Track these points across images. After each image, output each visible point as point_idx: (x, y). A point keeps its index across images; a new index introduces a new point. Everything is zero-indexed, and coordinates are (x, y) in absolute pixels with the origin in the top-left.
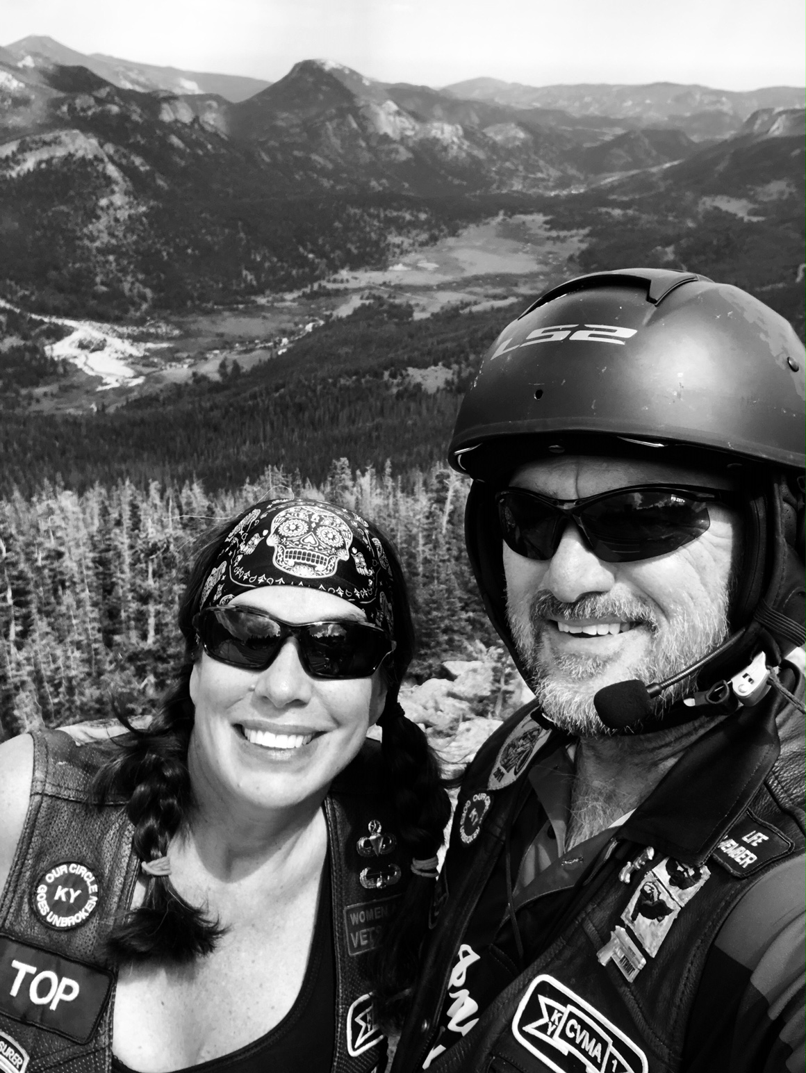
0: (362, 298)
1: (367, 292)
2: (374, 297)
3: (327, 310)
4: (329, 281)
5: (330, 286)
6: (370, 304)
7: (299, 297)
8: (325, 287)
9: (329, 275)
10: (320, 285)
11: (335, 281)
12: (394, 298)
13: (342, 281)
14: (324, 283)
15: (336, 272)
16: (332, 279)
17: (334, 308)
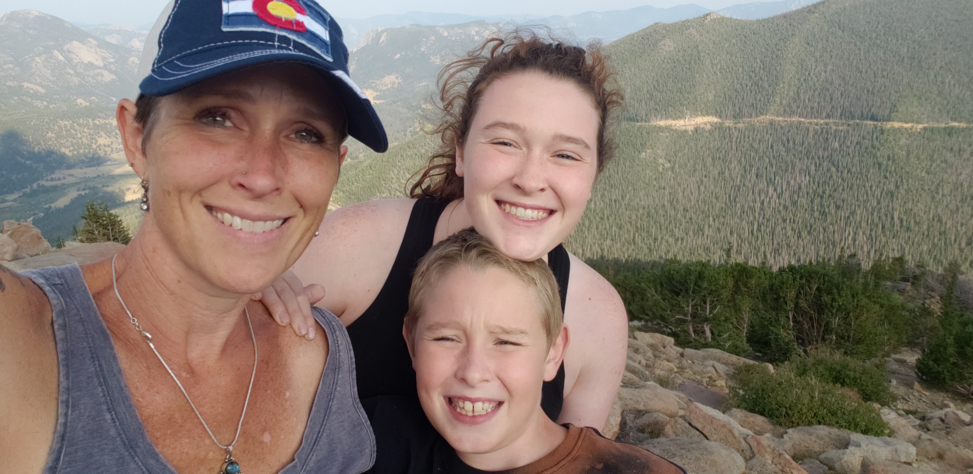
0: (78, 190)
1: (82, 186)
2: (90, 188)
3: (46, 204)
4: (47, 180)
5: (48, 184)
6: (85, 193)
7: (20, 197)
8: (43, 186)
9: (47, 175)
10: (38, 185)
11: (52, 180)
12: (107, 186)
13: (59, 179)
14: (42, 182)
15: (53, 173)
16: (49, 178)
17: (53, 201)
